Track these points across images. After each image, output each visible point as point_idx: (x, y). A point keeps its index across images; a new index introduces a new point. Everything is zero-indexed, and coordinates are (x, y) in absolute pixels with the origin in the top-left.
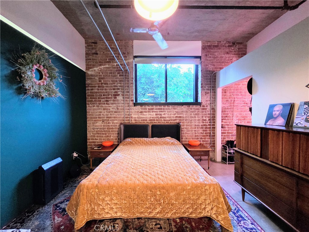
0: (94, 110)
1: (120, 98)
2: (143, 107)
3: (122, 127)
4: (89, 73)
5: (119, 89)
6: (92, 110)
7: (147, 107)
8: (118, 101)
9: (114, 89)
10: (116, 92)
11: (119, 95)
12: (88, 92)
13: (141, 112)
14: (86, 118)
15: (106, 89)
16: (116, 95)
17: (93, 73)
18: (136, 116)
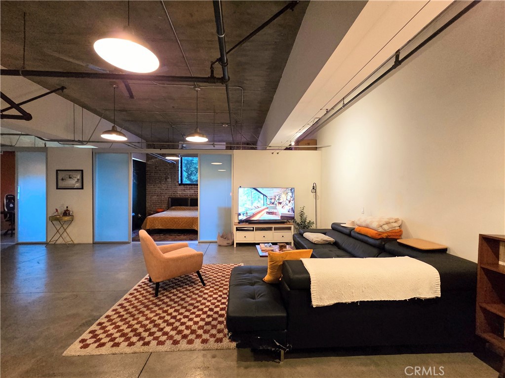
0: (151, 188)
1: (169, 180)
2: (185, 186)
3: (170, 199)
4: (149, 163)
5: (168, 174)
6: (150, 188)
7: (188, 187)
8: (168, 182)
9: (165, 174)
10: (167, 176)
11: (168, 178)
12: (147, 176)
13: (184, 190)
14: (146, 193)
15: (160, 174)
16: (166, 178)
17: (151, 163)
18: (180, 193)
